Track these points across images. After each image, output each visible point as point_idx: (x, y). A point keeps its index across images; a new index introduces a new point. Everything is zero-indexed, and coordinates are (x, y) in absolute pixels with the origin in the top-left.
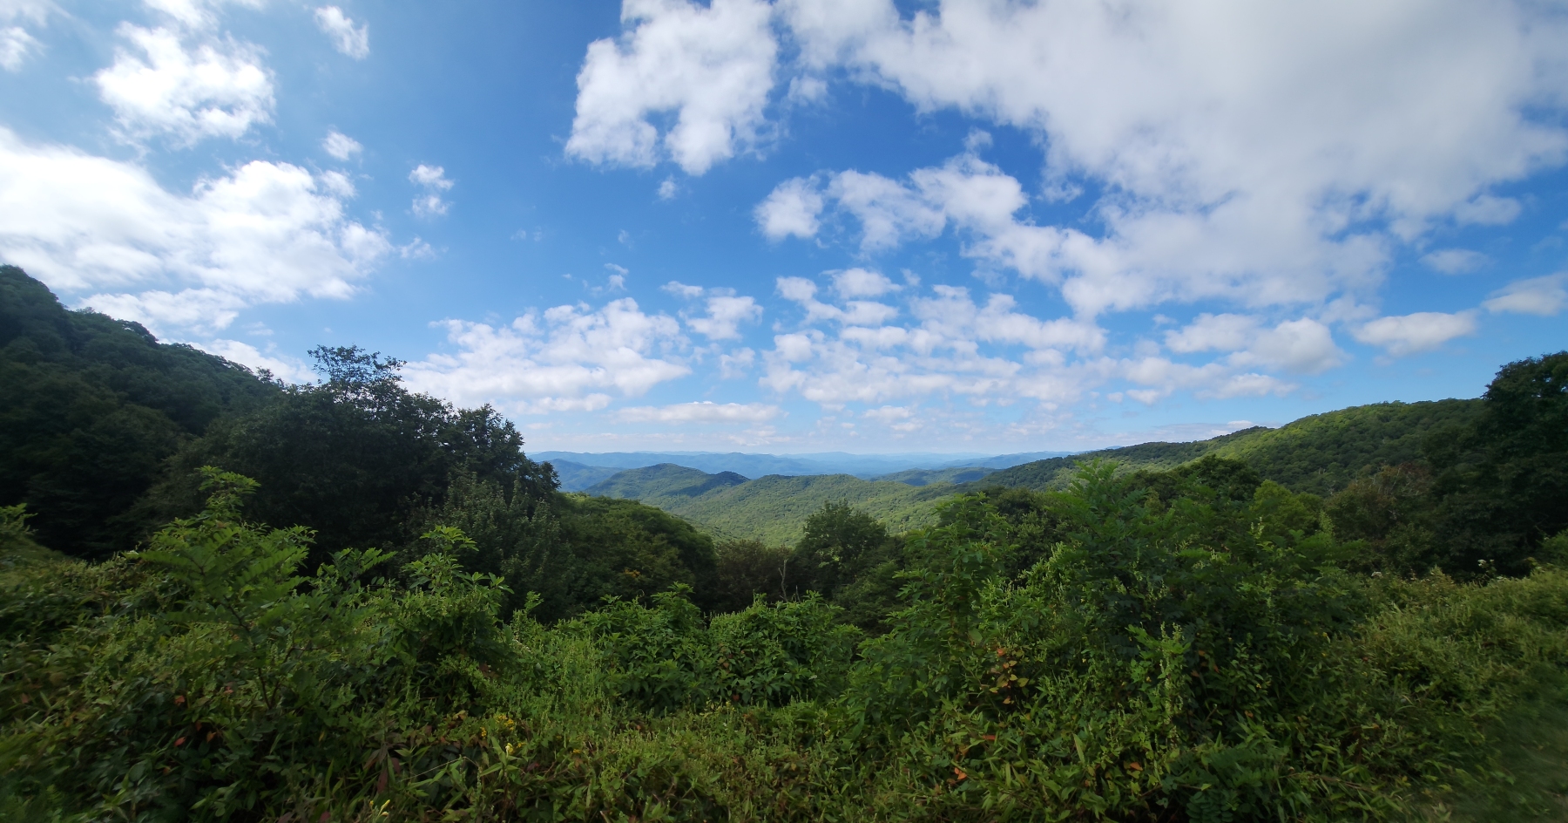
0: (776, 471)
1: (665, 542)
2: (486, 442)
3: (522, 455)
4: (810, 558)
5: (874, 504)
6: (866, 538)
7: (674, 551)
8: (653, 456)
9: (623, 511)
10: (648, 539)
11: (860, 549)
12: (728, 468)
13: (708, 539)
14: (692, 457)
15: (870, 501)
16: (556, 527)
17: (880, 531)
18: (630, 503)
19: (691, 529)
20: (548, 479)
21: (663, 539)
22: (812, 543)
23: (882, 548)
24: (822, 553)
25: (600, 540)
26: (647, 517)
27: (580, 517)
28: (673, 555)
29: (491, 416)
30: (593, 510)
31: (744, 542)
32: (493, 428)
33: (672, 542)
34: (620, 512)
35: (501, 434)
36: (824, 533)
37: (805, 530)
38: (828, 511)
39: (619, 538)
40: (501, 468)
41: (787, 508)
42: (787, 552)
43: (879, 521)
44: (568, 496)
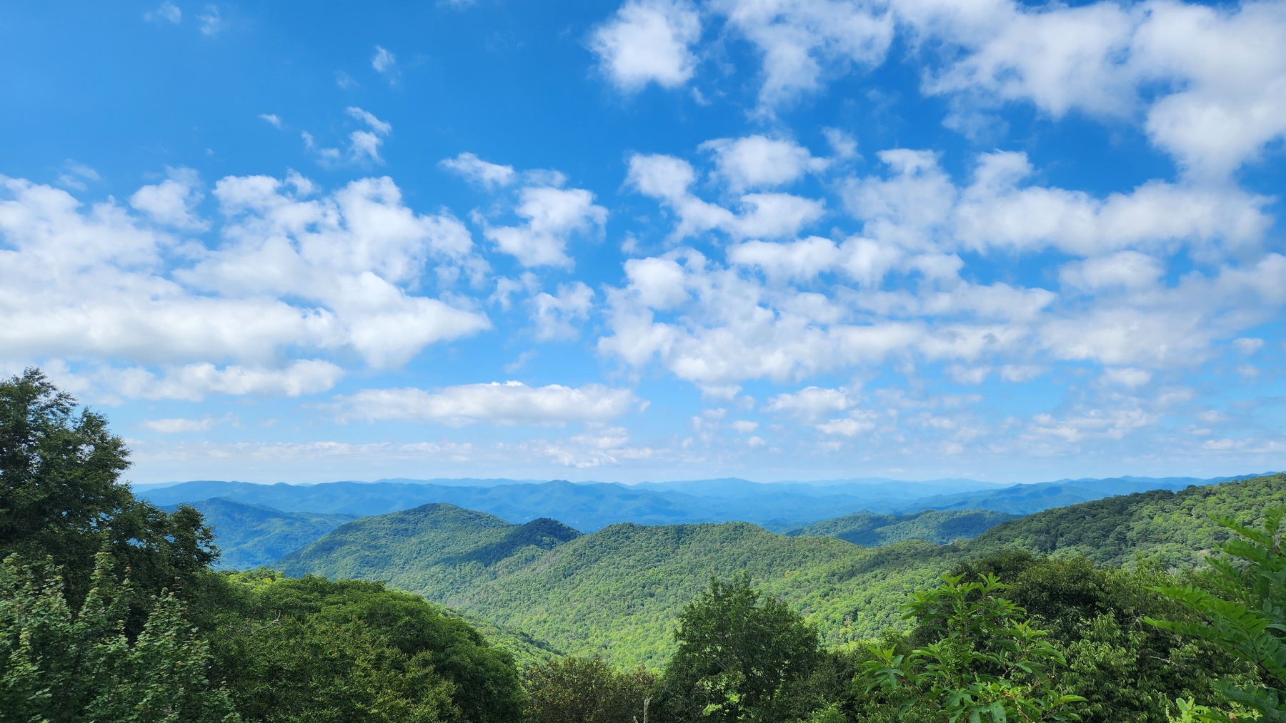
0: (627, 514)
1: (431, 668)
2: (25, 462)
3: (124, 492)
4: (688, 695)
5: (797, 584)
6: (787, 656)
7: (446, 687)
8: (416, 488)
9: (351, 607)
10: (398, 666)
11: (777, 677)
12: (544, 512)
13: (507, 659)
14: (484, 491)
15: (789, 577)
16: (199, 653)
17: (808, 639)
18: (366, 588)
19: (476, 638)
20: (189, 545)
21: (425, 663)
22: (690, 665)
23: (816, 677)
24: (708, 685)
25: (299, 675)
26: (396, 619)
27: (257, 625)
28: (443, 696)
29: (42, 400)
30: (284, 610)
31: (571, 662)
32: (44, 428)
33: (443, 669)
34: (344, 610)
35: (68, 443)
36: (712, 641)
37: (678, 636)
38: (718, 598)
39: (340, 666)
40: (61, 523)
41: (647, 591)
42: (649, 681)
43: (808, 620)
44: (232, 580)
